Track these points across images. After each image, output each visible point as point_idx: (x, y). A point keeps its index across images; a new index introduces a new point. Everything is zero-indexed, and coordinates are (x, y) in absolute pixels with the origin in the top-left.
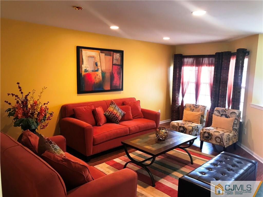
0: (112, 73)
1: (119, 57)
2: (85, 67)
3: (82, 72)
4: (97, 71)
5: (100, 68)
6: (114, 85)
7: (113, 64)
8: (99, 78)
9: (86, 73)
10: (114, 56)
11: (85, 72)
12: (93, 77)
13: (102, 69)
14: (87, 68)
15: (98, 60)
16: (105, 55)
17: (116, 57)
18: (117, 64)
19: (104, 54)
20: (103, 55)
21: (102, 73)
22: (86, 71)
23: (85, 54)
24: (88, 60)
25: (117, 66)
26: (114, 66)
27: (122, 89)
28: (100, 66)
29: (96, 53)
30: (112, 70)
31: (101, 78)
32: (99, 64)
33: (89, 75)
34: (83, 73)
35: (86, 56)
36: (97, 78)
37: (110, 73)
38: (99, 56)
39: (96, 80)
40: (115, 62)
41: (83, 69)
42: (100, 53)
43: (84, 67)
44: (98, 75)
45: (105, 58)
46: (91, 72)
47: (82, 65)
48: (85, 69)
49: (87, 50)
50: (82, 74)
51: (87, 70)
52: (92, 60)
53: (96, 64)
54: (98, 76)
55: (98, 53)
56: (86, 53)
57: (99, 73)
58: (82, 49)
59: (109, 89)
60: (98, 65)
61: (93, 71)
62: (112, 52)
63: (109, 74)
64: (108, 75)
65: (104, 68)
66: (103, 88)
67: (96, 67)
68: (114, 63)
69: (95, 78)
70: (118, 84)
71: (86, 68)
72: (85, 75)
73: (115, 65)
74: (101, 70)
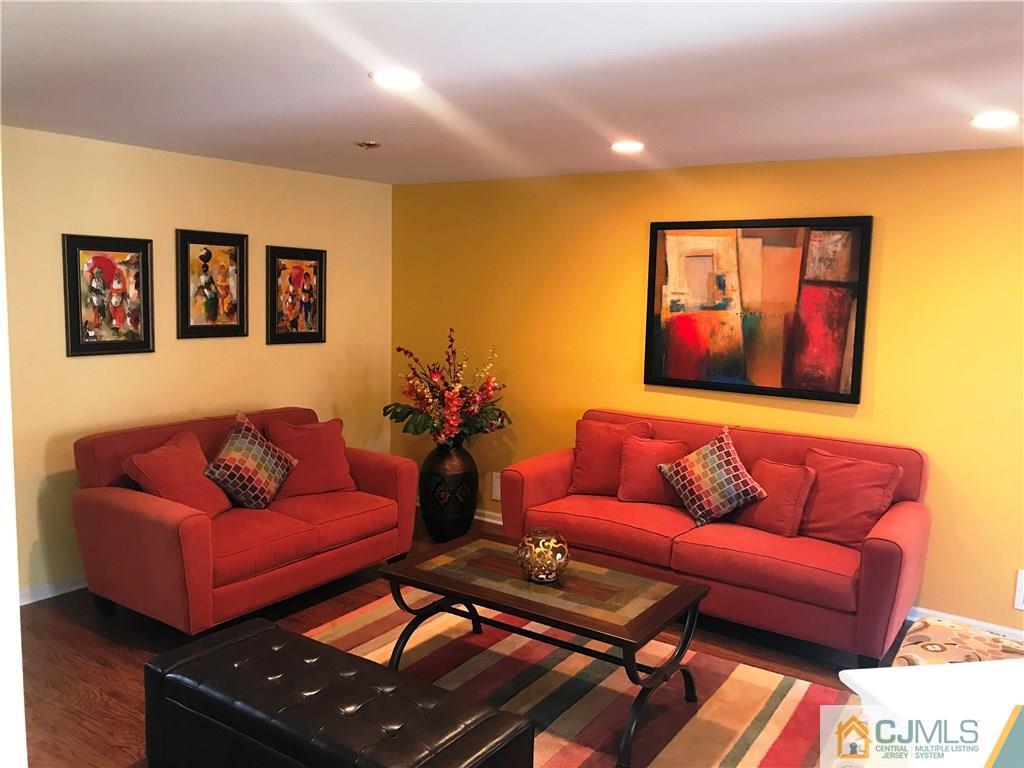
0: (797, 316)
1: (839, 248)
2: (675, 293)
3: (662, 311)
4: (724, 306)
5: (735, 297)
6: (806, 370)
7: (802, 282)
8: (730, 337)
9: (675, 314)
10: (815, 247)
11: (672, 311)
12: (704, 330)
13: (746, 300)
14: (681, 297)
15: (727, 265)
16: (764, 244)
17: (822, 249)
18: (829, 278)
19: (760, 241)
20: (752, 247)
21: (744, 319)
22: (675, 306)
23: (676, 245)
24: (687, 269)
25: (827, 290)
26: (805, 288)
27: (853, 397)
28: (736, 286)
29: (722, 239)
30: (797, 307)
31: (738, 334)
32: (732, 281)
33: (686, 323)
34: (666, 315)
35: (680, 256)
36: (720, 335)
37: (786, 317)
38: (733, 253)
39: (715, 343)
40: (814, 270)
41: (667, 302)
42: (740, 240)
43: (669, 293)
44: (723, 324)
45: (763, 255)
46: (695, 311)
47: (664, 287)
48: (673, 302)
49: (683, 234)
50: (659, 316)
51: (682, 302)
52: (703, 270)
53: (721, 283)
54: (726, 328)
55: (729, 238)
56: (680, 243)
57: (733, 317)
58: (667, 231)
59: (779, 385)
60: (728, 286)
61: (704, 308)
62: (802, 230)
63: (782, 321)
64: (773, 326)
65: (754, 296)
66: (745, 378)
67: (721, 291)
68: (810, 274)
69: (713, 333)
70: (828, 371)
71: (675, 298)
72: (670, 322)
73: (817, 282)
74: (742, 303)
